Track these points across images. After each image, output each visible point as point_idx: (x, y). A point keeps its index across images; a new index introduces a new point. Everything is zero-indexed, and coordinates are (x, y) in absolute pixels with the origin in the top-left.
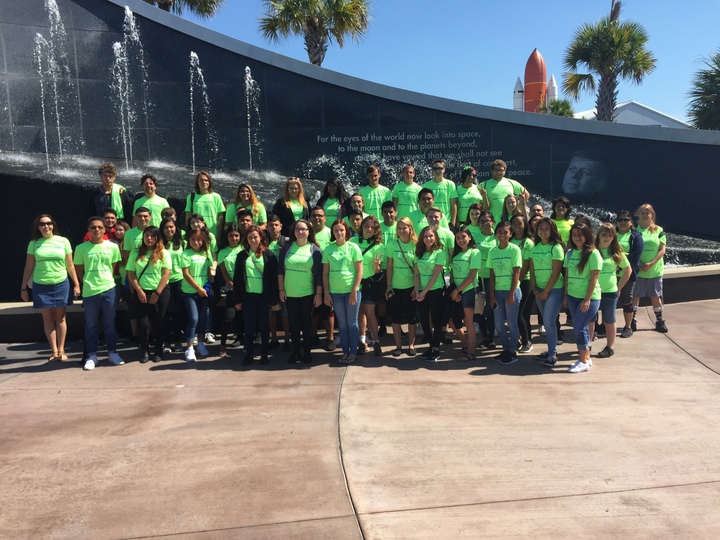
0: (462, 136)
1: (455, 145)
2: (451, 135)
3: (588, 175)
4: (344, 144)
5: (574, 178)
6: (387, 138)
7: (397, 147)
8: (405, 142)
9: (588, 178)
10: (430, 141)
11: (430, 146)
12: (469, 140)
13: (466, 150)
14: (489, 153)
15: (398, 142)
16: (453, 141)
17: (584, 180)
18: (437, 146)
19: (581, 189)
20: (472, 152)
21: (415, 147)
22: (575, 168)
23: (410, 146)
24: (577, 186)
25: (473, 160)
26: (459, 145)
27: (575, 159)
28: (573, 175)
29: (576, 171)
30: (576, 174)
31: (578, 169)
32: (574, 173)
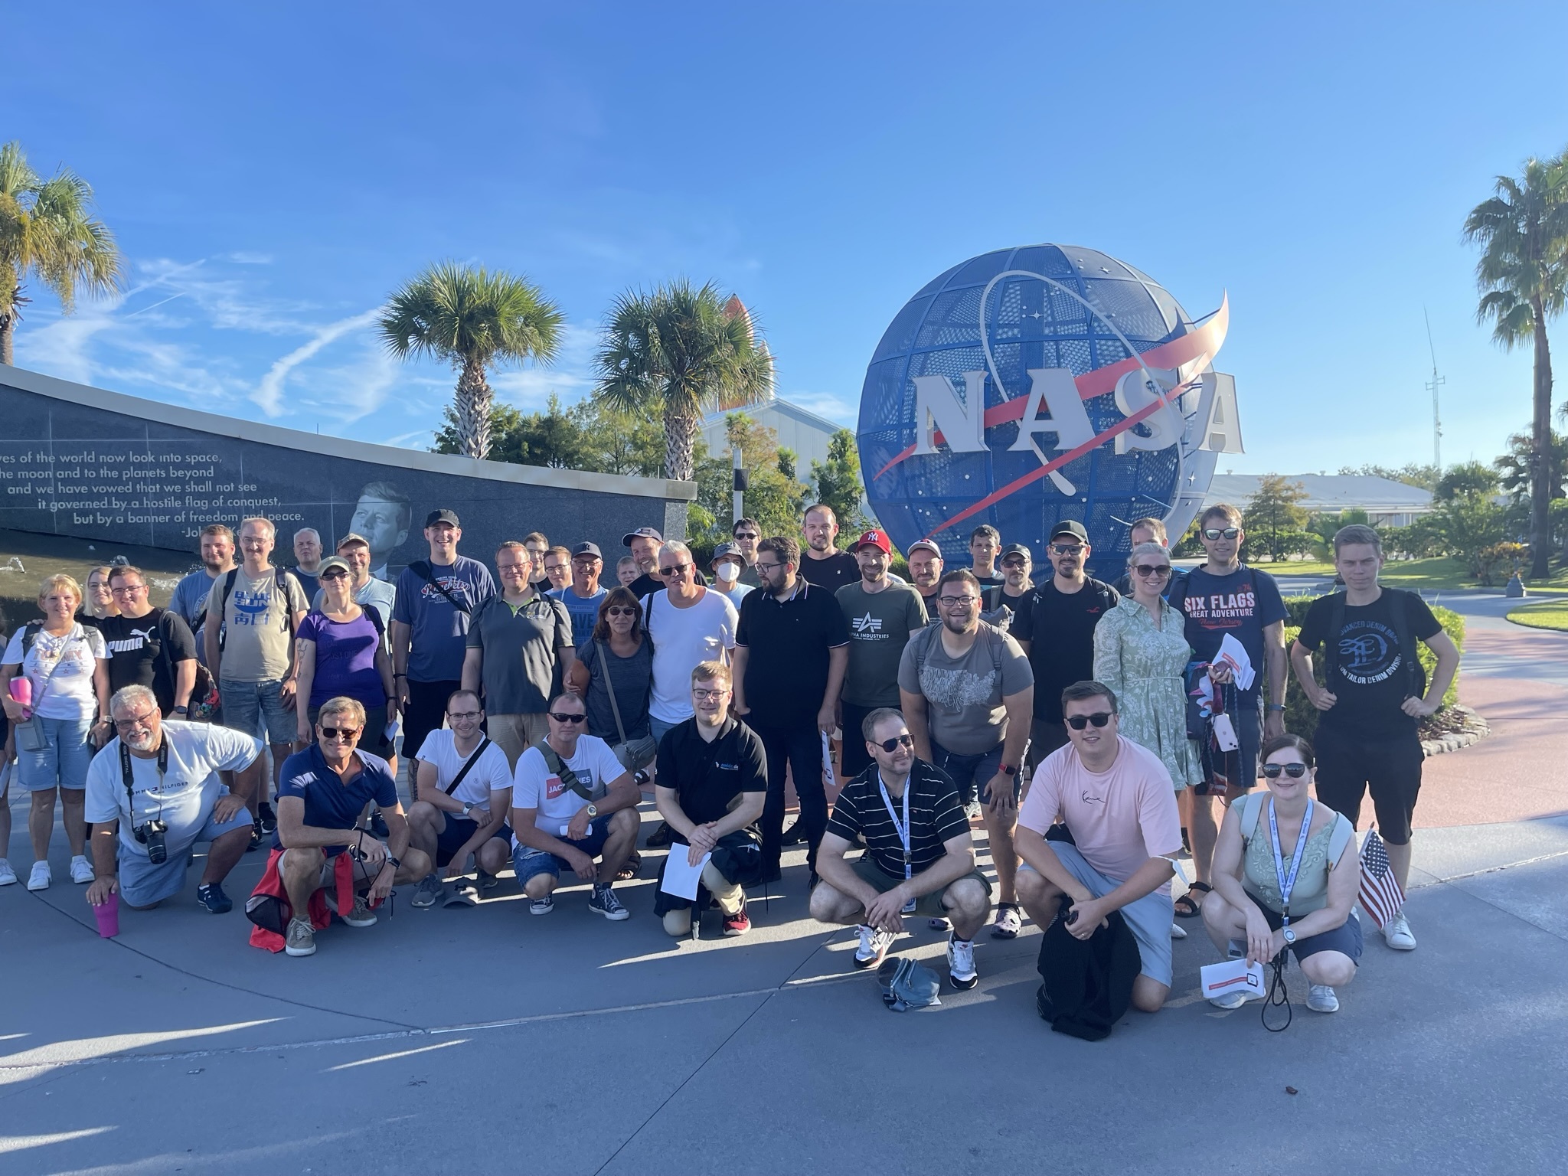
0: (192, 459)
1: (180, 473)
2: (176, 458)
6: (63, 459)
7: (82, 474)
8: (97, 466)
9: (386, 526)
10: (140, 466)
11: (140, 474)
12: (205, 466)
13: (200, 481)
14: (236, 488)
15: (83, 465)
16: (177, 466)
17: (380, 529)
18: (150, 474)
19: (375, 542)
20: (209, 483)
21: (114, 474)
22: (366, 512)
23: (104, 472)
24: (370, 538)
25: (211, 496)
26: (188, 475)
27: (365, 498)
28: (363, 522)
29: (368, 516)
30: (367, 521)
31: (370, 513)
32: (365, 519)
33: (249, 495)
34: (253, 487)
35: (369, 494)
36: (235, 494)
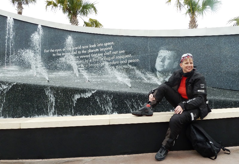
0: (106, 44)
1: (103, 49)
2: (101, 45)
3: (168, 59)
4: (55, 53)
5: (161, 61)
7: (78, 53)
8: (81, 50)
9: (169, 61)
10: (92, 49)
11: (92, 51)
12: (109, 46)
13: (108, 51)
14: (118, 52)
15: (78, 50)
16: (102, 47)
17: (167, 62)
18: (95, 51)
19: (165, 67)
20: (110, 52)
21: (85, 52)
22: (161, 56)
23: (83, 52)
24: (163, 66)
25: (111, 56)
26: (105, 49)
27: (161, 51)
28: (161, 60)
29: (162, 58)
30: (162, 60)
31: (163, 56)
32: (161, 59)
33: (122, 54)
34: (123, 51)
35: (163, 49)
36: (118, 55)
